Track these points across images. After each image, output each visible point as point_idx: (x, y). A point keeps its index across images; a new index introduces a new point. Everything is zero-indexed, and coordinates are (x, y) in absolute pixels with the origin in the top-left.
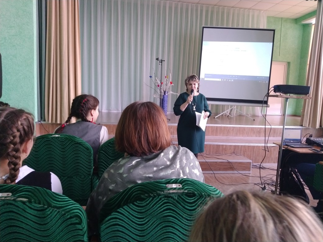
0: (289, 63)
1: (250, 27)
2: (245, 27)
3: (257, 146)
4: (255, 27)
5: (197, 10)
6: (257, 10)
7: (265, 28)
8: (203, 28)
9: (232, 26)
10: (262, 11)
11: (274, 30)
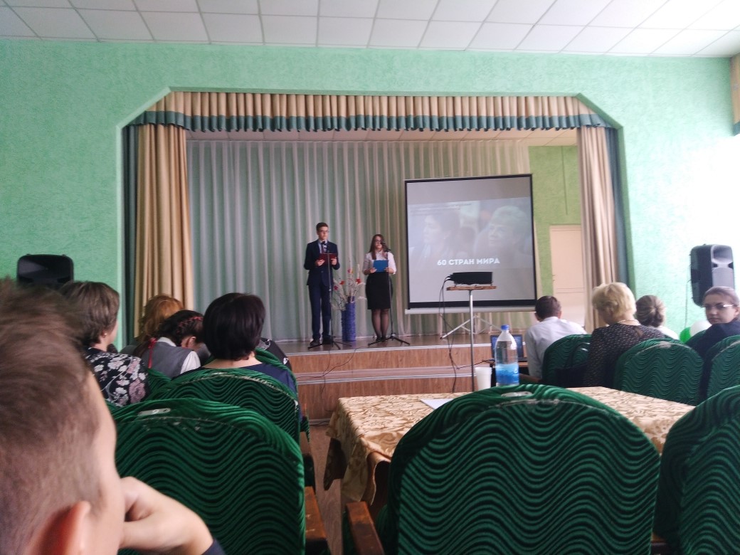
5: (398, 151)
6: (509, 139)
8: (406, 182)
9: (455, 176)
10: (519, 141)
11: (530, 176)
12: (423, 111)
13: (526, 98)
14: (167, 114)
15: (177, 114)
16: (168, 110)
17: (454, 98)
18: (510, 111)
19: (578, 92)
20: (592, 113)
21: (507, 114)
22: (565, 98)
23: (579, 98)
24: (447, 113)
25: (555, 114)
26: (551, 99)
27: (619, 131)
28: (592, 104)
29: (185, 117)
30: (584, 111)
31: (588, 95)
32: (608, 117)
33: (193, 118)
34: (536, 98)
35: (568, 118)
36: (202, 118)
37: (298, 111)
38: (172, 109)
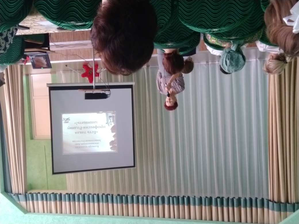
0: (32, 138)
1: (85, 173)
2: (91, 172)
3: (71, 41)
4: (79, 173)
7: (67, 175)
8: (134, 166)
12: (117, 206)
13: (57, 212)
16: (279, 212)
17: (99, 214)
18: (66, 204)
19: (26, 215)
20: (18, 202)
22: (34, 212)
23: (26, 211)
24: (103, 205)
25: (40, 202)
26: (43, 211)
27: (3, 190)
29: (268, 207)
30: (23, 203)
33: (262, 206)
34: (51, 212)
35: (33, 199)
36: (256, 206)
37: (195, 209)
38: (276, 213)
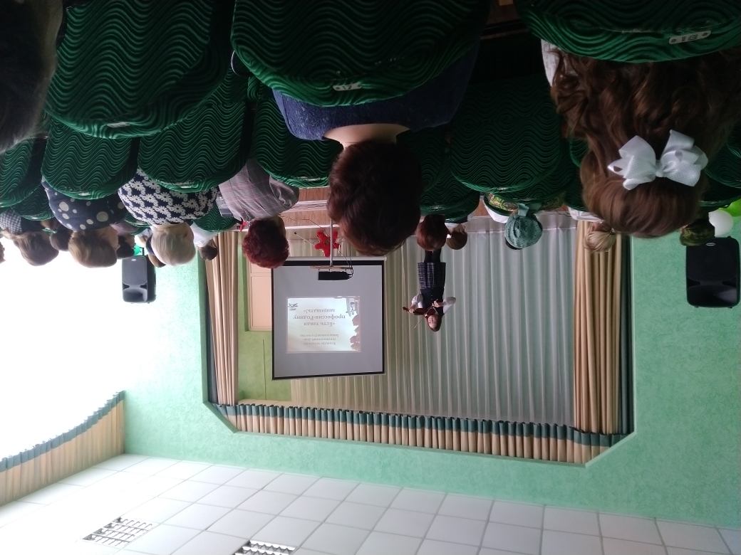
0: (247, 329)
7: (292, 381)
11: (274, 378)
12: (359, 428)
13: (276, 433)
14: (589, 443)
15: (580, 442)
16: (588, 447)
17: (334, 437)
18: (289, 422)
19: (235, 434)
20: (226, 416)
21: (291, 420)
22: (247, 430)
23: (236, 429)
24: (339, 425)
25: (254, 417)
26: (257, 431)
27: (207, 399)
28: (226, 424)
29: (573, 439)
30: (232, 418)
31: (228, 431)
32: (214, 412)
33: (564, 437)
34: (269, 432)
35: (245, 413)
36: (556, 437)
37: (467, 437)
38: (583, 447)
